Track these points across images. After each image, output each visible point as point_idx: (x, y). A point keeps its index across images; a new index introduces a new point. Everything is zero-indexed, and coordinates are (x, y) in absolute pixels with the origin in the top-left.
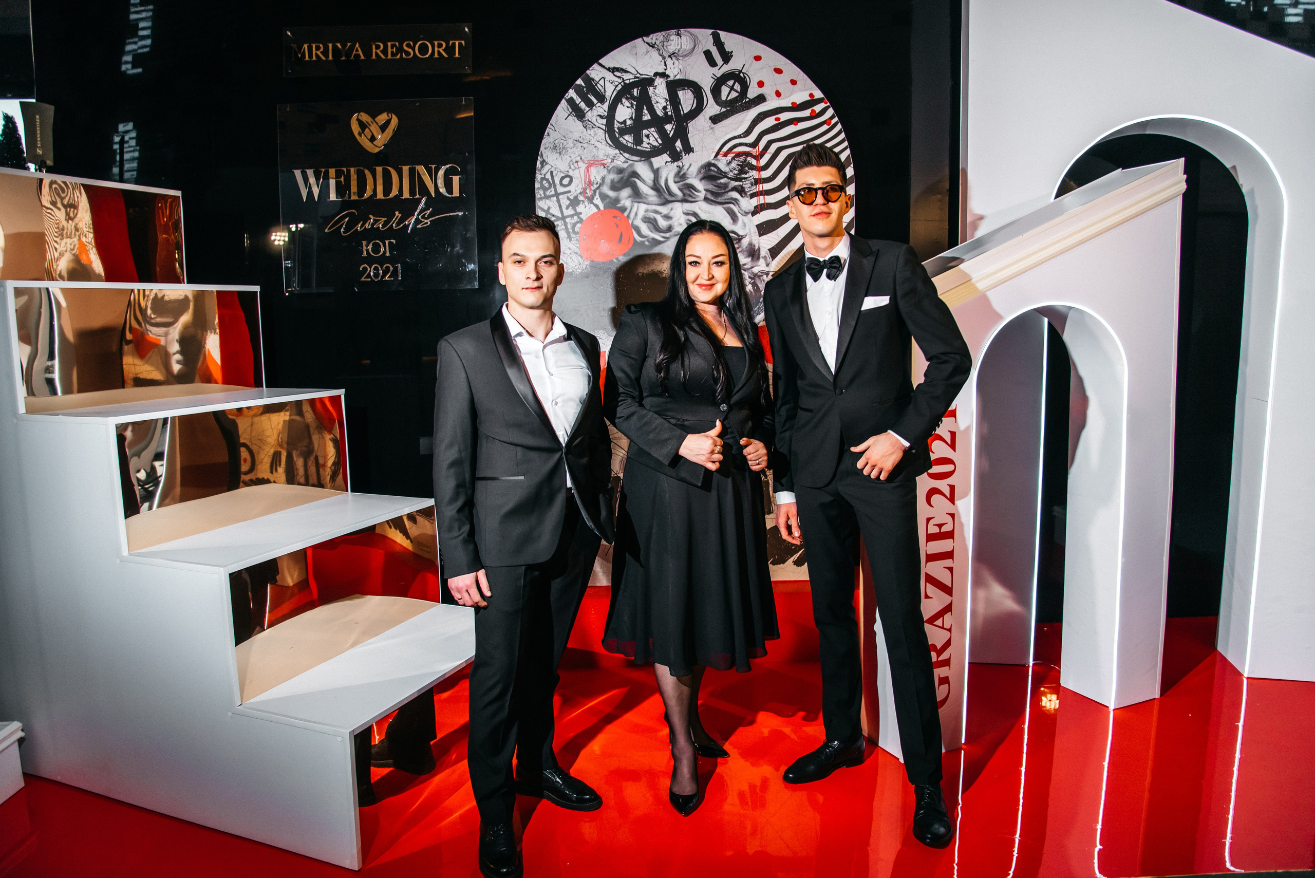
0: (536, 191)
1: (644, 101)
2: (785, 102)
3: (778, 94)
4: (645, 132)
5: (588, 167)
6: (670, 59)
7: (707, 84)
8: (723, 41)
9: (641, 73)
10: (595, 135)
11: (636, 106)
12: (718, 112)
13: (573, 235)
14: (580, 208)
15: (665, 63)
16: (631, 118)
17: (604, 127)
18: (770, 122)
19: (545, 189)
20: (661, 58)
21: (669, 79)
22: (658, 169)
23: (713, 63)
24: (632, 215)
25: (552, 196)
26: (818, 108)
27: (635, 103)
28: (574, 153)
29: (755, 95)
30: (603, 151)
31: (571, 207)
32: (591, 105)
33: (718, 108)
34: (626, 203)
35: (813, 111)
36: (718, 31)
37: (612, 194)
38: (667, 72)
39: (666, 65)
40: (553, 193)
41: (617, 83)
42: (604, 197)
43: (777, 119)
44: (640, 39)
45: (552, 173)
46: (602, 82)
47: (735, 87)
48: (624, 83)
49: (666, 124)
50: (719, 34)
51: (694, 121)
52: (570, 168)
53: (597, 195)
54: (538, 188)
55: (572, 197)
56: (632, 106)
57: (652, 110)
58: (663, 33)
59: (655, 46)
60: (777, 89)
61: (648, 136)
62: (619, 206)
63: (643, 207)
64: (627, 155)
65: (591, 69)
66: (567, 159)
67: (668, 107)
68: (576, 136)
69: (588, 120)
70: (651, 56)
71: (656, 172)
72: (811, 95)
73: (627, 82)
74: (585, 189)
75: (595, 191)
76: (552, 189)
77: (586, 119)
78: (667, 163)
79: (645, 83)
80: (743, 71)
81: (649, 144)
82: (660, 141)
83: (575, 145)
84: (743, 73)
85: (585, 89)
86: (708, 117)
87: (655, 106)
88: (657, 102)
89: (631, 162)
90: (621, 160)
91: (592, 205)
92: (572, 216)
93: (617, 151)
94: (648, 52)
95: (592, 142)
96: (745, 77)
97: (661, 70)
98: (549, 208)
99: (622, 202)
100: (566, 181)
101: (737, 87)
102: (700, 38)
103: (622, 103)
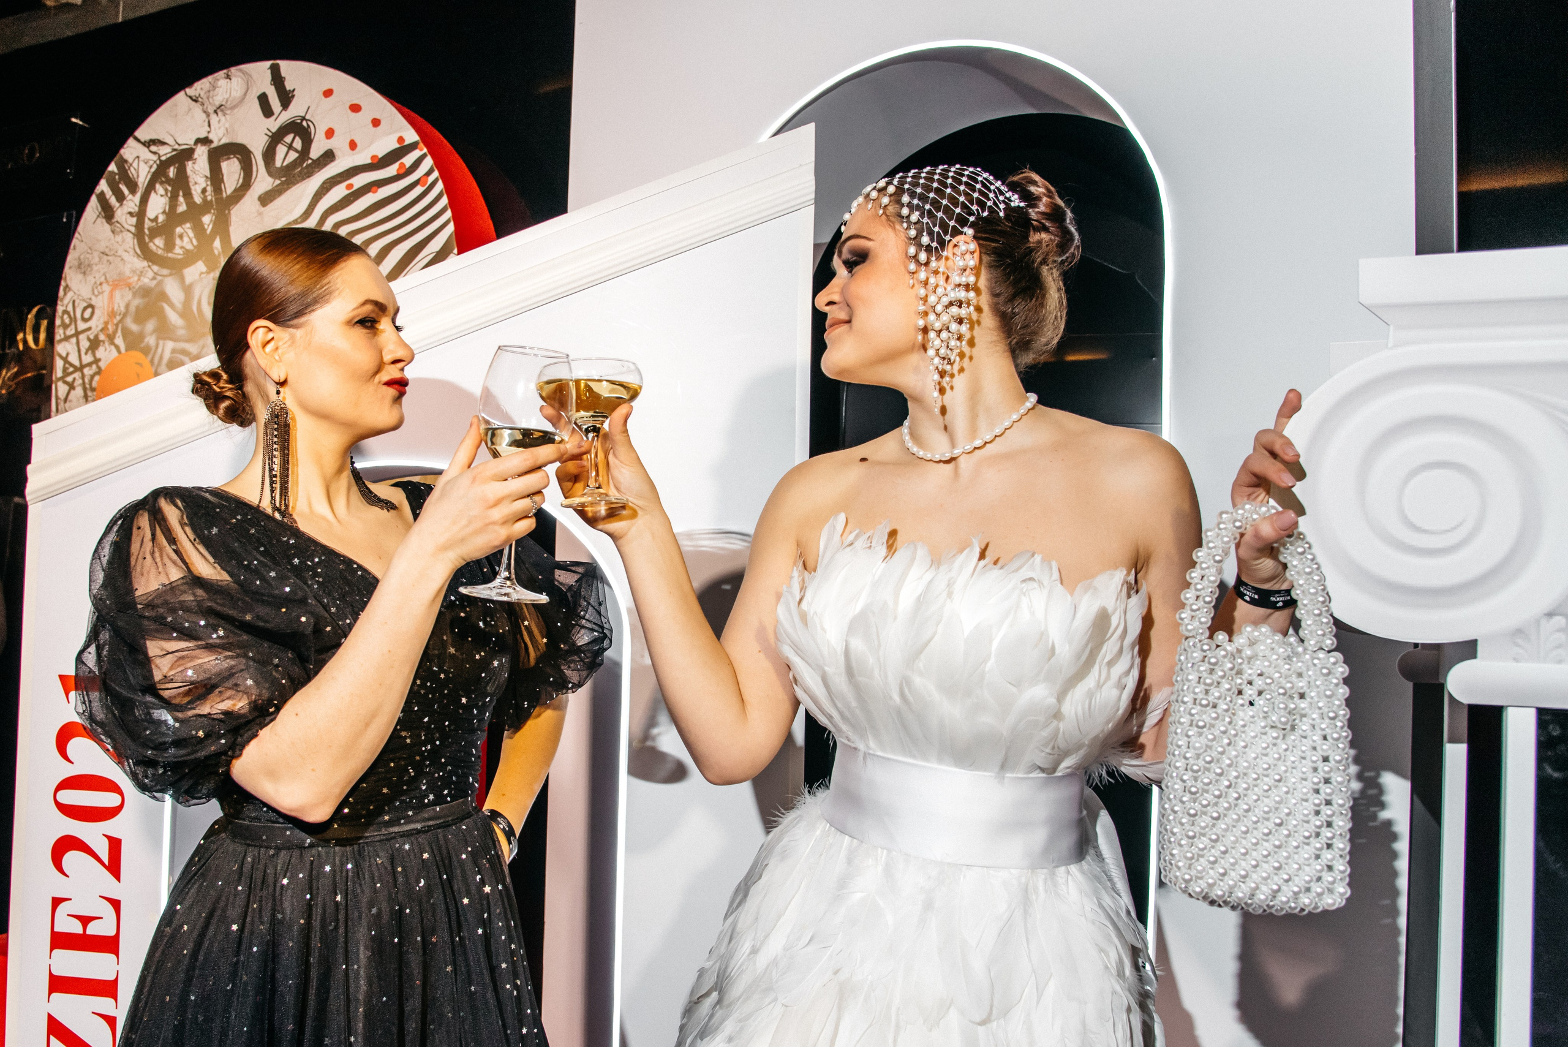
0: (56, 330)
1: (181, 184)
2: (362, 158)
3: (353, 145)
4: (179, 230)
5: (112, 292)
6: (215, 115)
7: (257, 145)
8: (283, 75)
9: (180, 142)
10: (123, 241)
11: (171, 192)
12: (270, 188)
13: (89, 393)
14: (100, 353)
15: (209, 122)
16: (164, 212)
17: (133, 229)
18: (339, 192)
19: (65, 326)
20: (204, 116)
21: (213, 145)
22: (191, 286)
23: (267, 111)
24: (156, 361)
25: (72, 336)
26: (409, 160)
27: (170, 188)
28: (99, 271)
29: (321, 152)
30: (129, 266)
31: (90, 352)
32: (121, 198)
33: (270, 180)
34: (151, 340)
35: (402, 165)
36: (278, 62)
37: (134, 328)
38: (211, 136)
39: (209, 126)
40: (73, 332)
41: (151, 163)
42: (126, 333)
43: (350, 186)
44: (181, 94)
45: (74, 302)
46: (135, 165)
47: (295, 145)
48: (161, 161)
49: (204, 214)
50: (278, 65)
51: (238, 205)
52: (93, 293)
53: (119, 333)
54: (59, 326)
55: (92, 337)
56: (166, 194)
57: (188, 195)
58: (210, 78)
59: (200, 99)
60: (353, 138)
61: (181, 237)
62: (142, 345)
63: (170, 345)
64: (155, 268)
65: (125, 146)
66: (91, 279)
67: (209, 189)
68: (102, 246)
69: (118, 222)
70: (193, 117)
71: (188, 290)
72: (401, 139)
73: (163, 158)
74: (106, 323)
75: (117, 325)
76: (73, 326)
77: (115, 220)
78: (203, 276)
79: (184, 155)
80: (307, 118)
81: (182, 247)
82: (195, 242)
83: (100, 258)
84: (307, 120)
85: (117, 177)
86: (256, 196)
87: (193, 188)
88: (196, 183)
89: (159, 278)
90: (147, 275)
91: (113, 347)
92: (89, 365)
93: (145, 263)
94: (190, 110)
95: (119, 253)
96: (308, 126)
97: (203, 135)
98: (68, 354)
99: (146, 340)
100: (87, 315)
101: (298, 144)
102: (255, 76)
103: (155, 192)
